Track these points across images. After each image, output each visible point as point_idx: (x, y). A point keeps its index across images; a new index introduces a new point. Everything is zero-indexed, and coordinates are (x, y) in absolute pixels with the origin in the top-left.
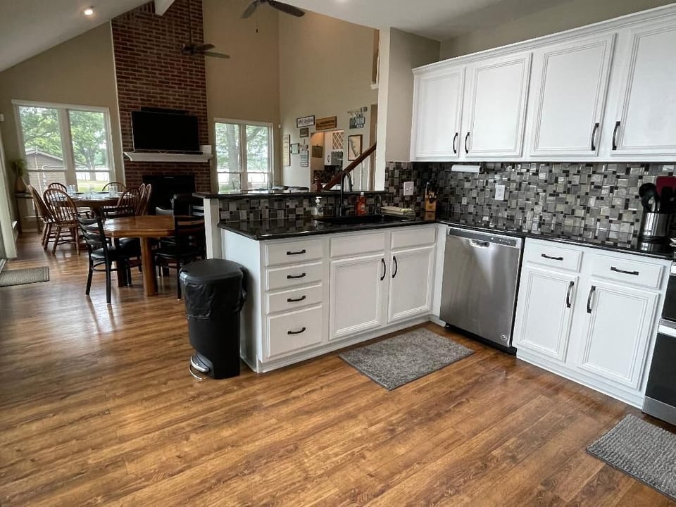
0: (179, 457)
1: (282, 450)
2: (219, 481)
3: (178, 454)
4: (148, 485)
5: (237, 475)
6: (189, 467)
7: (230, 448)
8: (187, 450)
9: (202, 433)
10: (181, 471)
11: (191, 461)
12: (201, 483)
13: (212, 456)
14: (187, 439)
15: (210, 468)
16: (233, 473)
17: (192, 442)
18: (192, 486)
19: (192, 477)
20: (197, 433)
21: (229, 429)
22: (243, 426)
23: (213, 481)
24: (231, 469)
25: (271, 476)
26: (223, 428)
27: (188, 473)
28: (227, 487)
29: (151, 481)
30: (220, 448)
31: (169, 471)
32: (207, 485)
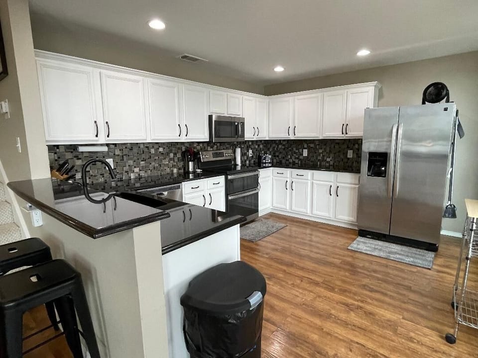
0: (351, 351)
1: (309, 309)
2: (347, 324)
3: (349, 352)
4: (379, 353)
5: (338, 319)
6: (352, 341)
7: (325, 330)
8: (343, 350)
9: (324, 350)
10: (357, 343)
11: (347, 343)
12: (355, 330)
13: (336, 335)
14: (336, 355)
15: (344, 332)
16: (339, 321)
17: (335, 351)
18: (360, 333)
19: (356, 336)
20: (327, 352)
21: (310, 337)
22: (302, 331)
23: (350, 326)
24: (337, 323)
25: (328, 307)
26: (312, 341)
27: (356, 339)
28: (347, 320)
29: (376, 353)
30: (328, 334)
31: (363, 349)
32: (353, 328)
